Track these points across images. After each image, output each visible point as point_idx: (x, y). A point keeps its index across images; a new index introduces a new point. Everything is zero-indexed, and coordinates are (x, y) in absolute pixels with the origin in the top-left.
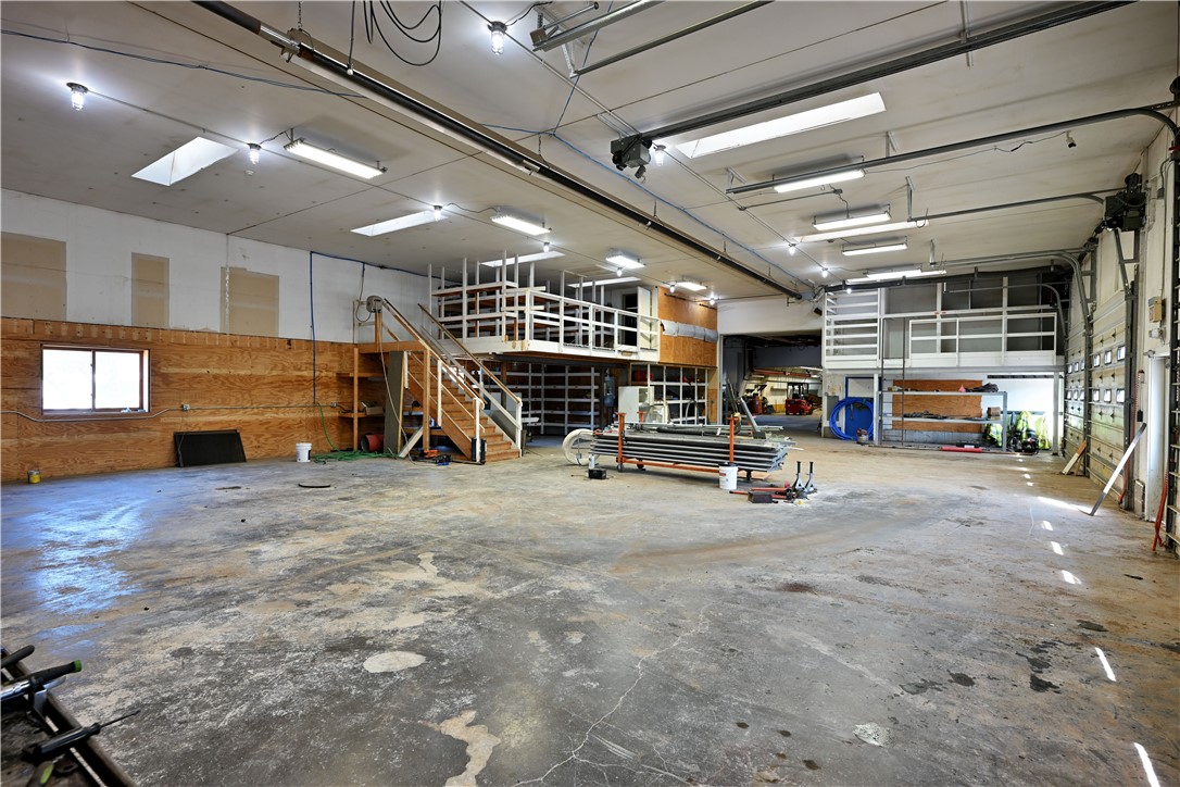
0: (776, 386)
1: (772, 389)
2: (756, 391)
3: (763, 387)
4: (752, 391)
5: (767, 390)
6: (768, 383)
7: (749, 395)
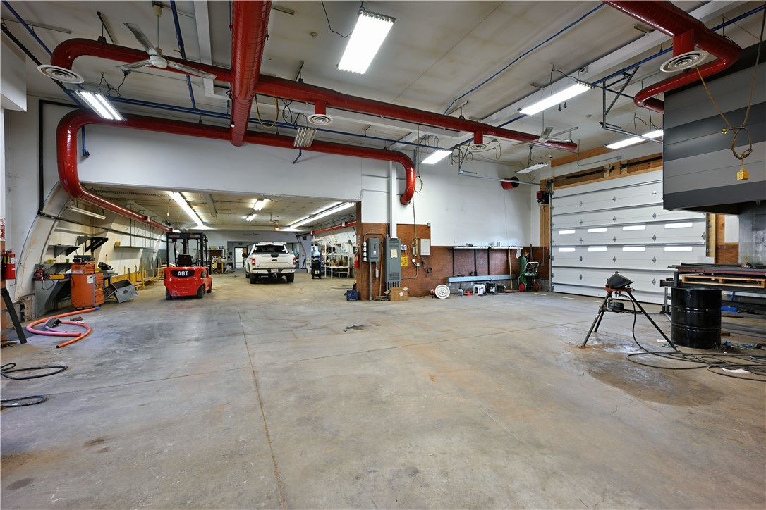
0: (125, 241)
1: (118, 248)
2: (80, 252)
3: (97, 242)
4: (69, 250)
5: (106, 249)
6: (109, 235)
7: (61, 259)
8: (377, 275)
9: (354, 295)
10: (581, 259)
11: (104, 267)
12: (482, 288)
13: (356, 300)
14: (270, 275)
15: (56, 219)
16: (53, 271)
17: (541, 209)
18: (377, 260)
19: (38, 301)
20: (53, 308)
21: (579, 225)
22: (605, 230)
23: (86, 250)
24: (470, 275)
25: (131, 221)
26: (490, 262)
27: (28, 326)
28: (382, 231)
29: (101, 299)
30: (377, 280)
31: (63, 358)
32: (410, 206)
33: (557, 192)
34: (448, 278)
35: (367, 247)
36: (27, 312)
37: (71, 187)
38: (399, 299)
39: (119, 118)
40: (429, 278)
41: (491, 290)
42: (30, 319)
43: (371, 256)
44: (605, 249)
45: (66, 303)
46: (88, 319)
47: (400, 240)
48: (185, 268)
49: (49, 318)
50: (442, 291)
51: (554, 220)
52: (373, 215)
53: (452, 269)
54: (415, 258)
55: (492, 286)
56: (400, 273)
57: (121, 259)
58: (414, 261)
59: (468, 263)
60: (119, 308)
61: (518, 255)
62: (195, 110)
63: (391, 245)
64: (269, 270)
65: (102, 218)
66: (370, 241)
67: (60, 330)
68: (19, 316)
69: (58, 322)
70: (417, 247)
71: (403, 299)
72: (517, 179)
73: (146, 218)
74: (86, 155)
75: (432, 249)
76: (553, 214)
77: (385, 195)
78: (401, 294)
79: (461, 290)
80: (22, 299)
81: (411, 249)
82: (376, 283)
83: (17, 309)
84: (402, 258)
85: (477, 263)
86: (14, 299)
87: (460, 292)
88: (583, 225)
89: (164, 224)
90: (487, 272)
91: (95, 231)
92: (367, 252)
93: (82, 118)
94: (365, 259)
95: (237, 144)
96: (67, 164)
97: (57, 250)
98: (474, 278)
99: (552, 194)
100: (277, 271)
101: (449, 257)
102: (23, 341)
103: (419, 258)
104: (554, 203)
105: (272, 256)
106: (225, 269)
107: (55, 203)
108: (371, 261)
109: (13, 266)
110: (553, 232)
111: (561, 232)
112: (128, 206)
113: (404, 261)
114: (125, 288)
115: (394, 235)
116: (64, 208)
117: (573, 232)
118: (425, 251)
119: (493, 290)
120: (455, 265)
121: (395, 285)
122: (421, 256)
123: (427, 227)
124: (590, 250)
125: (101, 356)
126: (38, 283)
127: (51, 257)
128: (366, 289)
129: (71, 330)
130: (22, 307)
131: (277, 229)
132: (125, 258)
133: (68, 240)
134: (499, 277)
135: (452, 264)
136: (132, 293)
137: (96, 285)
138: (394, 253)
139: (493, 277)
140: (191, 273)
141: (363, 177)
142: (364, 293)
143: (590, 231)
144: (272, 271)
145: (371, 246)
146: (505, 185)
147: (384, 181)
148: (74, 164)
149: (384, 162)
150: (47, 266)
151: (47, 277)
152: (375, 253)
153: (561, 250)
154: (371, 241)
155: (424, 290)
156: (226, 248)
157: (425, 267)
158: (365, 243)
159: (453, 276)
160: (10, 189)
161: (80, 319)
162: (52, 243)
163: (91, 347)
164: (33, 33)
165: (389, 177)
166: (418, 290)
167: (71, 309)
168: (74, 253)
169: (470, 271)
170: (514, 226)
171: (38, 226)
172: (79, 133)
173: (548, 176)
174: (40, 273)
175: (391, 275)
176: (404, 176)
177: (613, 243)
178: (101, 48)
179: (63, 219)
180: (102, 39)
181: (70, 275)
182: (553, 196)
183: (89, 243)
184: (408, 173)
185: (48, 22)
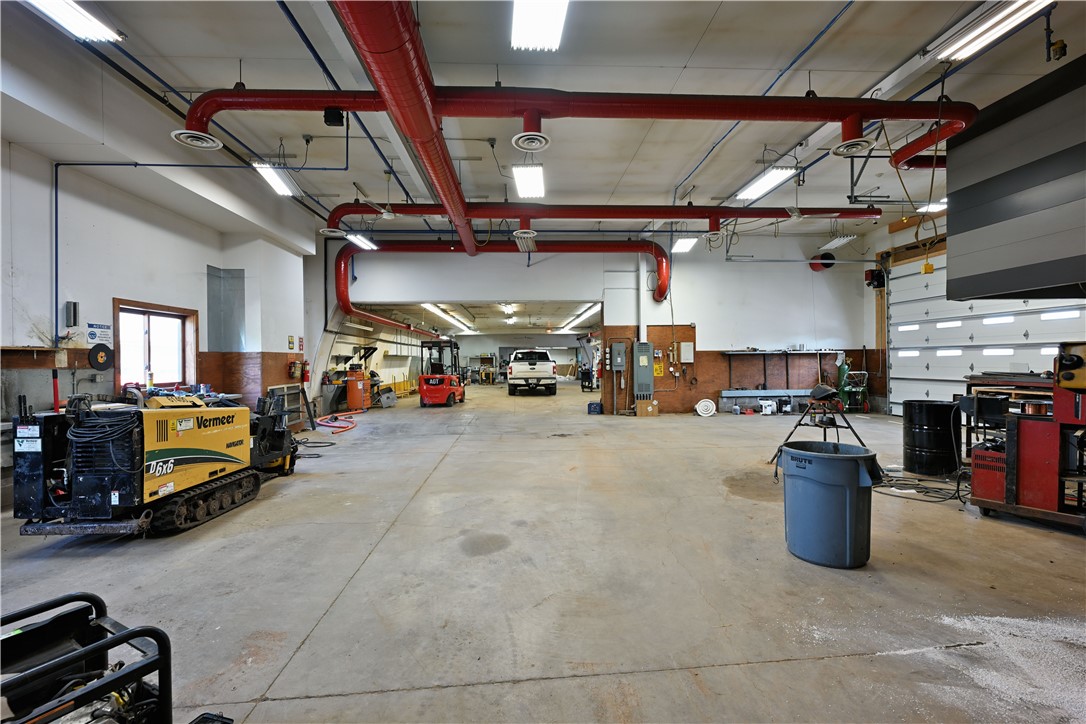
8: (623, 386)
9: (597, 409)
10: (928, 368)
11: (373, 374)
12: (769, 406)
13: (598, 414)
14: (528, 385)
15: (336, 333)
16: (335, 377)
17: (877, 295)
18: (623, 369)
19: (325, 401)
20: (335, 409)
21: (925, 318)
22: (958, 324)
23: (361, 358)
24: (757, 388)
25: (396, 330)
26: (790, 371)
27: (318, 420)
28: (631, 335)
29: (368, 403)
30: (624, 392)
31: (334, 439)
32: (666, 304)
33: (897, 270)
34: (719, 392)
35: (611, 353)
36: (318, 410)
37: (345, 307)
38: (647, 414)
39: (375, 248)
40: (693, 391)
41: (784, 409)
42: (320, 416)
43: (614, 363)
44: (958, 352)
45: (345, 406)
46: (356, 418)
47: (651, 345)
48: (438, 376)
49: (330, 416)
50: (705, 406)
51: (893, 310)
52: (618, 316)
53: (728, 379)
54: (675, 366)
55: (787, 403)
56: (652, 384)
57: (390, 367)
58: (671, 369)
59: (755, 371)
60: (382, 411)
61: (838, 363)
62: (432, 231)
63: (640, 351)
64: (526, 379)
65: (371, 329)
66: (613, 347)
67: (336, 424)
68: (312, 412)
69: (336, 419)
70: (675, 353)
71: (652, 415)
72: (832, 257)
73: (409, 326)
74: (355, 279)
75: (697, 354)
76: (891, 302)
77: (633, 293)
78: (650, 409)
79: (737, 407)
80: (314, 399)
81: (668, 356)
82: (623, 395)
83: (312, 406)
84: (656, 366)
85: (768, 372)
86: (310, 400)
87: (735, 410)
88: (930, 317)
89: (431, 330)
90: (784, 384)
91: (368, 341)
92: (611, 359)
93: (350, 251)
94: (608, 368)
95: (472, 255)
96: (342, 288)
97: (338, 359)
98: (762, 393)
99: (889, 273)
100: (535, 381)
101: (724, 365)
102: (314, 429)
103: (679, 366)
104: (892, 286)
105: (530, 364)
106: (494, 380)
107: (336, 320)
108: (614, 369)
109: (308, 372)
110: (891, 329)
111: (901, 329)
112: (393, 317)
113: (658, 370)
114: (387, 395)
115: (644, 339)
116: (341, 324)
117: (916, 327)
118: (687, 356)
119: (788, 408)
120: (733, 376)
121: (644, 397)
122: (683, 364)
123: (692, 328)
124: (940, 353)
125: (358, 439)
126: (324, 386)
127: (334, 366)
128: (609, 402)
129: (343, 424)
130: (315, 405)
131: (549, 332)
132: (394, 367)
133: (345, 350)
134: (802, 392)
135: (727, 374)
136: (393, 399)
137: (365, 390)
138: (643, 361)
139: (791, 392)
140: (441, 381)
141: (607, 274)
142: (607, 406)
143: (940, 325)
144: (530, 381)
145: (615, 353)
146: (814, 267)
147: (632, 276)
148: (347, 288)
149: (633, 255)
150: (331, 373)
151: (331, 382)
152: (619, 360)
153: (902, 354)
154: (615, 346)
155: (686, 406)
156: (497, 354)
157: (688, 377)
158: (608, 350)
159: (730, 388)
160: (307, 312)
161: (351, 417)
162: (334, 353)
163: (354, 434)
164: (318, 202)
165: (638, 270)
166: (678, 405)
167: (348, 410)
168: (350, 362)
169: (757, 383)
170: (835, 322)
171: (324, 340)
172: (350, 260)
173: (885, 247)
174: (326, 379)
175: (640, 385)
176: (656, 268)
177: (970, 343)
178: (357, 207)
179: (342, 333)
180: (357, 200)
181: (345, 382)
182: (890, 277)
183: (362, 352)
184: (659, 264)
185: (326, 193)
